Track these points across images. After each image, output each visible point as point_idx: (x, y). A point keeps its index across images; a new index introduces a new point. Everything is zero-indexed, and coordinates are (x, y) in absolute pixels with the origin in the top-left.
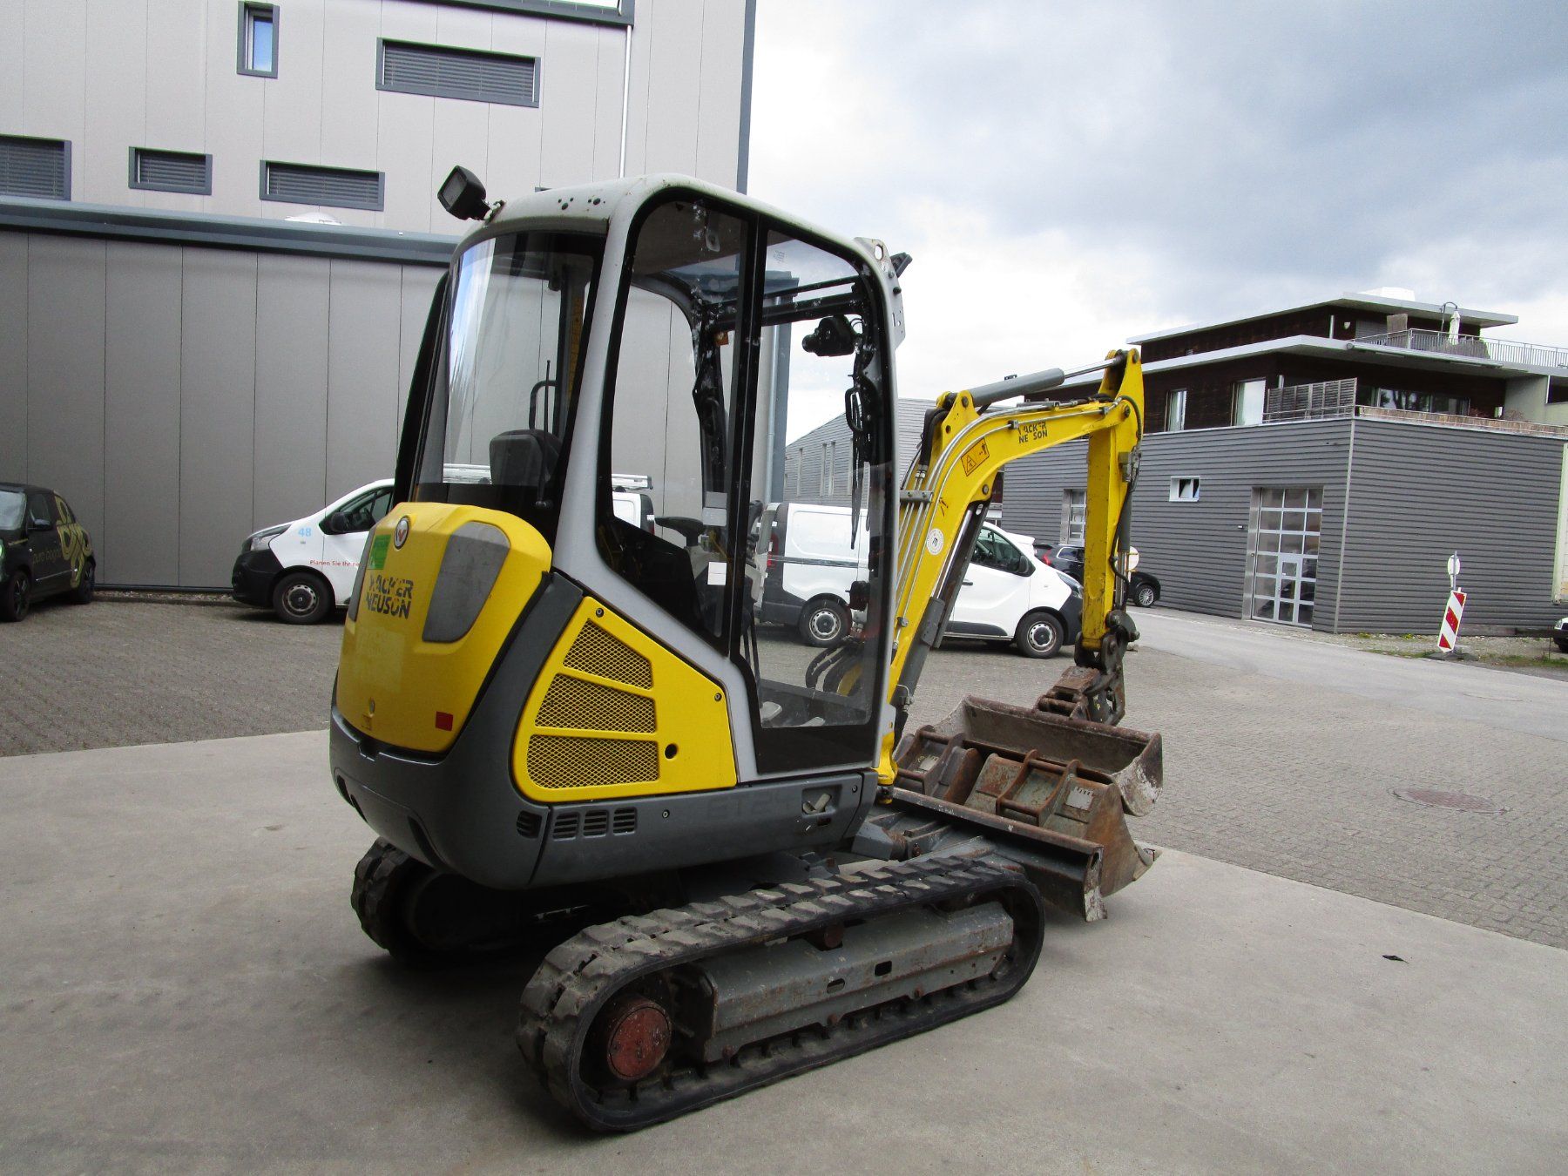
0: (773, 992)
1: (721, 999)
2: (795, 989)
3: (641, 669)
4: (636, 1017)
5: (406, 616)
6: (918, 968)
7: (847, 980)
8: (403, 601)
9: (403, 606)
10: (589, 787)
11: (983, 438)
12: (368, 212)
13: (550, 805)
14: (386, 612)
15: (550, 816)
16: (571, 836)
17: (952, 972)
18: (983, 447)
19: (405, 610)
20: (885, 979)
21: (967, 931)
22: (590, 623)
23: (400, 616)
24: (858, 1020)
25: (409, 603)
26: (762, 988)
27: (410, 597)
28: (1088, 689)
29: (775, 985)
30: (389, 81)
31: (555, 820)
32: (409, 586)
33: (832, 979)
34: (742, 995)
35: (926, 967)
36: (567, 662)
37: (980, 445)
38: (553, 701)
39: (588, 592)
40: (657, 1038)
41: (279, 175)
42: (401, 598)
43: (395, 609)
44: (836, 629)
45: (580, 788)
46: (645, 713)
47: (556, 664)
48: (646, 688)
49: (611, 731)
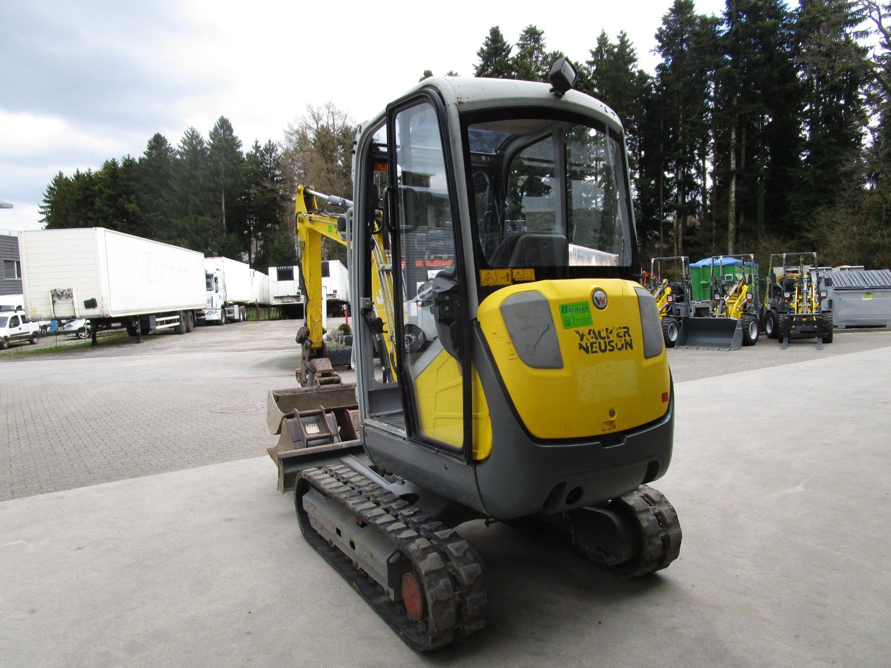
5: (631, 348)
8: (625, 340)
9: (627, 343)
14: (612, 350)
19: (630, 345)
23: (626, 349)
25: (631, 340)
27: (629, 336)
32: (626, 330)
42: (623, 339)
43: (619, 346)
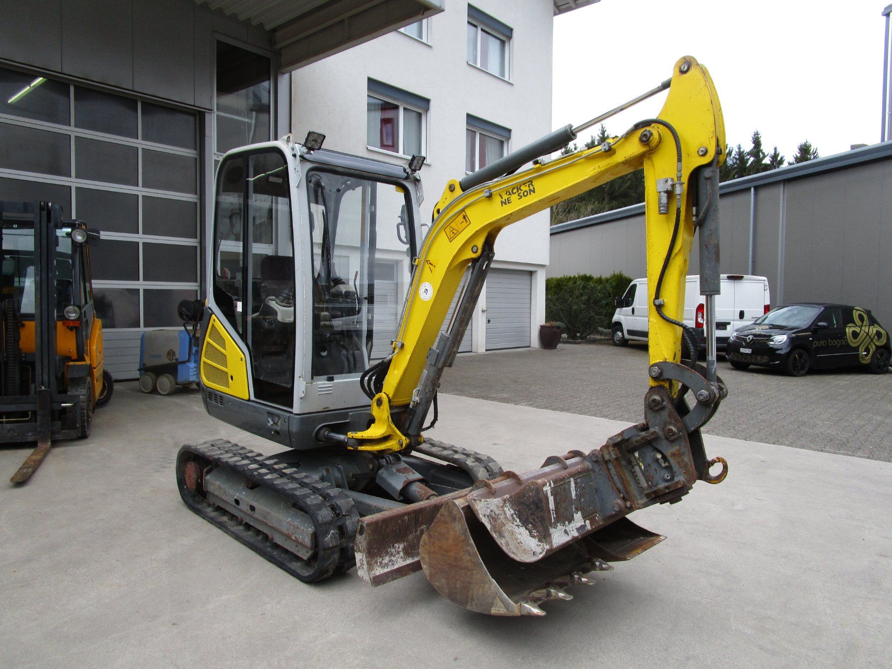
0: (219, 487)
1: (208, 477)
2: (225, 492)
3: (223, 343)
7: (240, 503)
10: (215, 384)
11: (463, 210)
13: (207, 387)
17: (286, 540)
18: (464, 217)
20: (253, 515)
21: (289, 520)
26: (218, 483)
29: (221, 485)
31: (208, 393)
33: (235, 497)
34: (213, 481)
37: (461, 216)
38: (207, 350)
46: (225, 360)
48: (224, 351)
49: (218, 365)
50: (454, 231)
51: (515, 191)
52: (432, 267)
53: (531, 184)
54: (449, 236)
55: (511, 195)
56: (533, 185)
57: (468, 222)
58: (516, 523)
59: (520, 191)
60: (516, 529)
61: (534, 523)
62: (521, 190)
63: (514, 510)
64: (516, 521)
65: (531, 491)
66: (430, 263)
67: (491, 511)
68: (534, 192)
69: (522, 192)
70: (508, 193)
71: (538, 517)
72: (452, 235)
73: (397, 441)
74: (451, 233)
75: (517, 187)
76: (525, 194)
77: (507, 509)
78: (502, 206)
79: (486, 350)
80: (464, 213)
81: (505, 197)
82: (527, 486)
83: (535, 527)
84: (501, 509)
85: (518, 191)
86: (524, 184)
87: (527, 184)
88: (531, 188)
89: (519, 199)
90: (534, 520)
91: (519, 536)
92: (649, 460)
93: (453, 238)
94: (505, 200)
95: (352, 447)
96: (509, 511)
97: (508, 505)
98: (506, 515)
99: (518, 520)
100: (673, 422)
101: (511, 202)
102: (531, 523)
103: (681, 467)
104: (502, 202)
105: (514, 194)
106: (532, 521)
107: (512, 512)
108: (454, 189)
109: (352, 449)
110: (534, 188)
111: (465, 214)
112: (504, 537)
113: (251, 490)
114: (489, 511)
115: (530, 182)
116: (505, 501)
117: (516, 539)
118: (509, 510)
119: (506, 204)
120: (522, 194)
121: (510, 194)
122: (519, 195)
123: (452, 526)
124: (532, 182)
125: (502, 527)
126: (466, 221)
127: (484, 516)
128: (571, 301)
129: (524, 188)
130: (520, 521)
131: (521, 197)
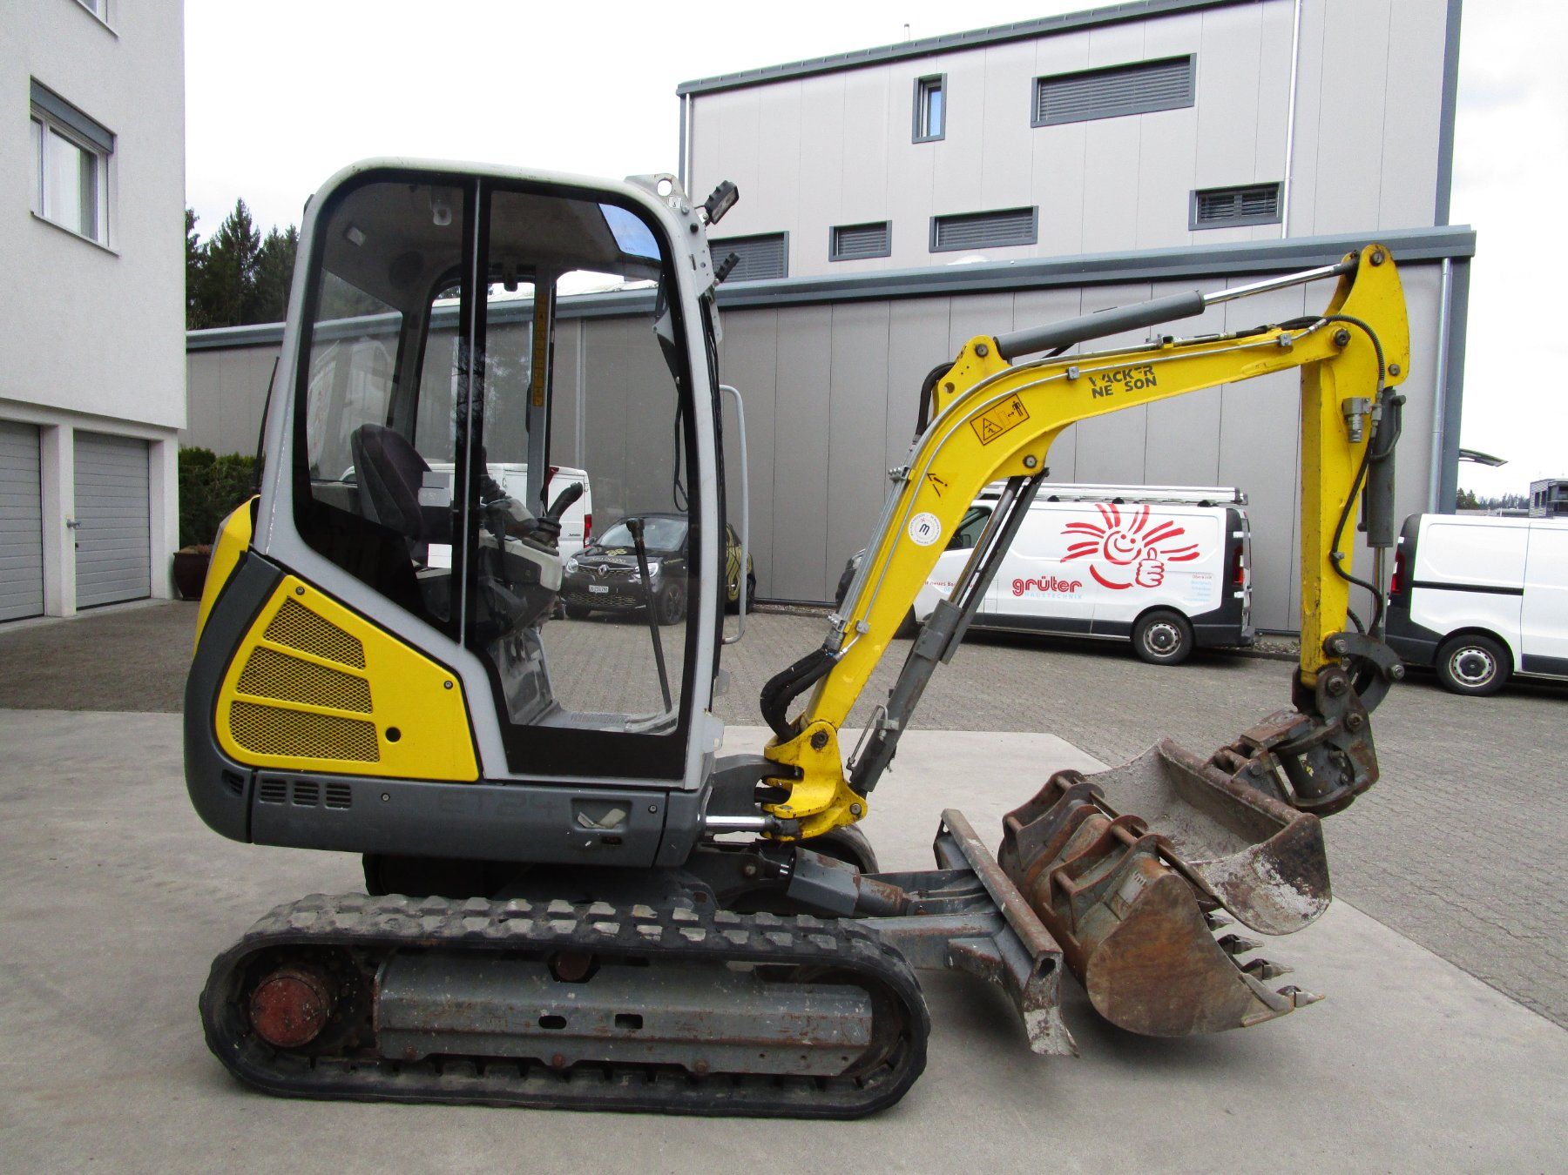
0: (459, 1005)
1: (386, 994)
2: (490, 1011)
3: (352, 649)
4: (280, 984)
6: (690, 1035)
7: (570, 1020)
10: (299, 757)
11: (1014, 394)
12: (1021, 247)
13: (256, 768)
15: (254, 778)
16: (279, 801)
17: (762, 1056)
18: (1016, 406)
20: (633, 1035)
21: (782, 1009)
22: (290, 600)
24: (620, 1077)
26: (446, 997)
28: (1280, 744)
29: (463, 998)
30: (1042, 116)
31: (258, 785)
33: (545, 1013)
34: (416, 998)
35: (703, 1037)
36: (268, 634)
37: (1010, 403)
38: (255, 672)
39: (288, 571)
40: (308, 1013)
41: (947, 227)
44: (1490, 673)
45: (289, 757)
46: (359, 692)
47: (256, 637)
48: (359, 668)
49: (320, 707)
50: (992, 427)
51: (1119, 376)
52: (938, 485)
53: (1150, 371)
54: (982, 437)
55: (1112, 382)
56: (1152, 373)
57: (1025, 416)
58: (1273, 882)
59: (1128, 379)
60: (1275, 891)
61: (1305, 873)
62: (1131, 377)
63: (1272, 863)
64: (1275, 879)
65: (1304, 830)
66: (935, 479)
67: (1231, 874)
68: (1154, 383)
69: (1133, 381)
70: (1106, 379)
71: (1312, 865)
72: (987, 435)
73: (847, 807)
74: (987, 430)
75: (1124, 372)
76: (1139, 384)
77: (1260, 865)
78: (1095, 397)
79: (78, 609)
80: (1015, 399)
81: (1101, 384)
82: (1297, 823)
83: (1306, 879)
84: (1249, 867)
85: (1125, 379)
86: (1136, 369)
87: (1143, 370)
88: (1150, 376)
89: (1127, 390)
90: (1306, 870)
91: (1278, 900)
92: (1322, 761)
93: (990, 439)
94: (1101, 388)
95: (792, 835)
96: (1262, 867)
97: (1261, 858)
98: (1256, 874)
99: (1278, 876)
100: (1356, 708)
101: (1112, 394)
102: (1301, 875)
103: (1363, 763)
104: (1094, 391)
105: (1119, 381)
106: (1302, 872)
107: (1268, 866)
108: (986, 355)
109: (792, 839)
110: (1154, 377)
111: (1017, 401)
112: (1252, 908)
113: (586, 985)
114: (1226, 876)
115: (1147, 367)
116: (1255, 854)
117: (1274, 905)
118: (1263, 865)
119: (1101, 394)
120: (1132, 384)
121: (1110, 380)
122: (1126, 384)
123: (1169, 915)
124: (1151, 368)
125: (1249, 893)
126: (1021, 414)
127: (1216, 886)
128: (212, 501)
129: (1136, 375)
130: (1281, 878)
131: (1132, 389)
